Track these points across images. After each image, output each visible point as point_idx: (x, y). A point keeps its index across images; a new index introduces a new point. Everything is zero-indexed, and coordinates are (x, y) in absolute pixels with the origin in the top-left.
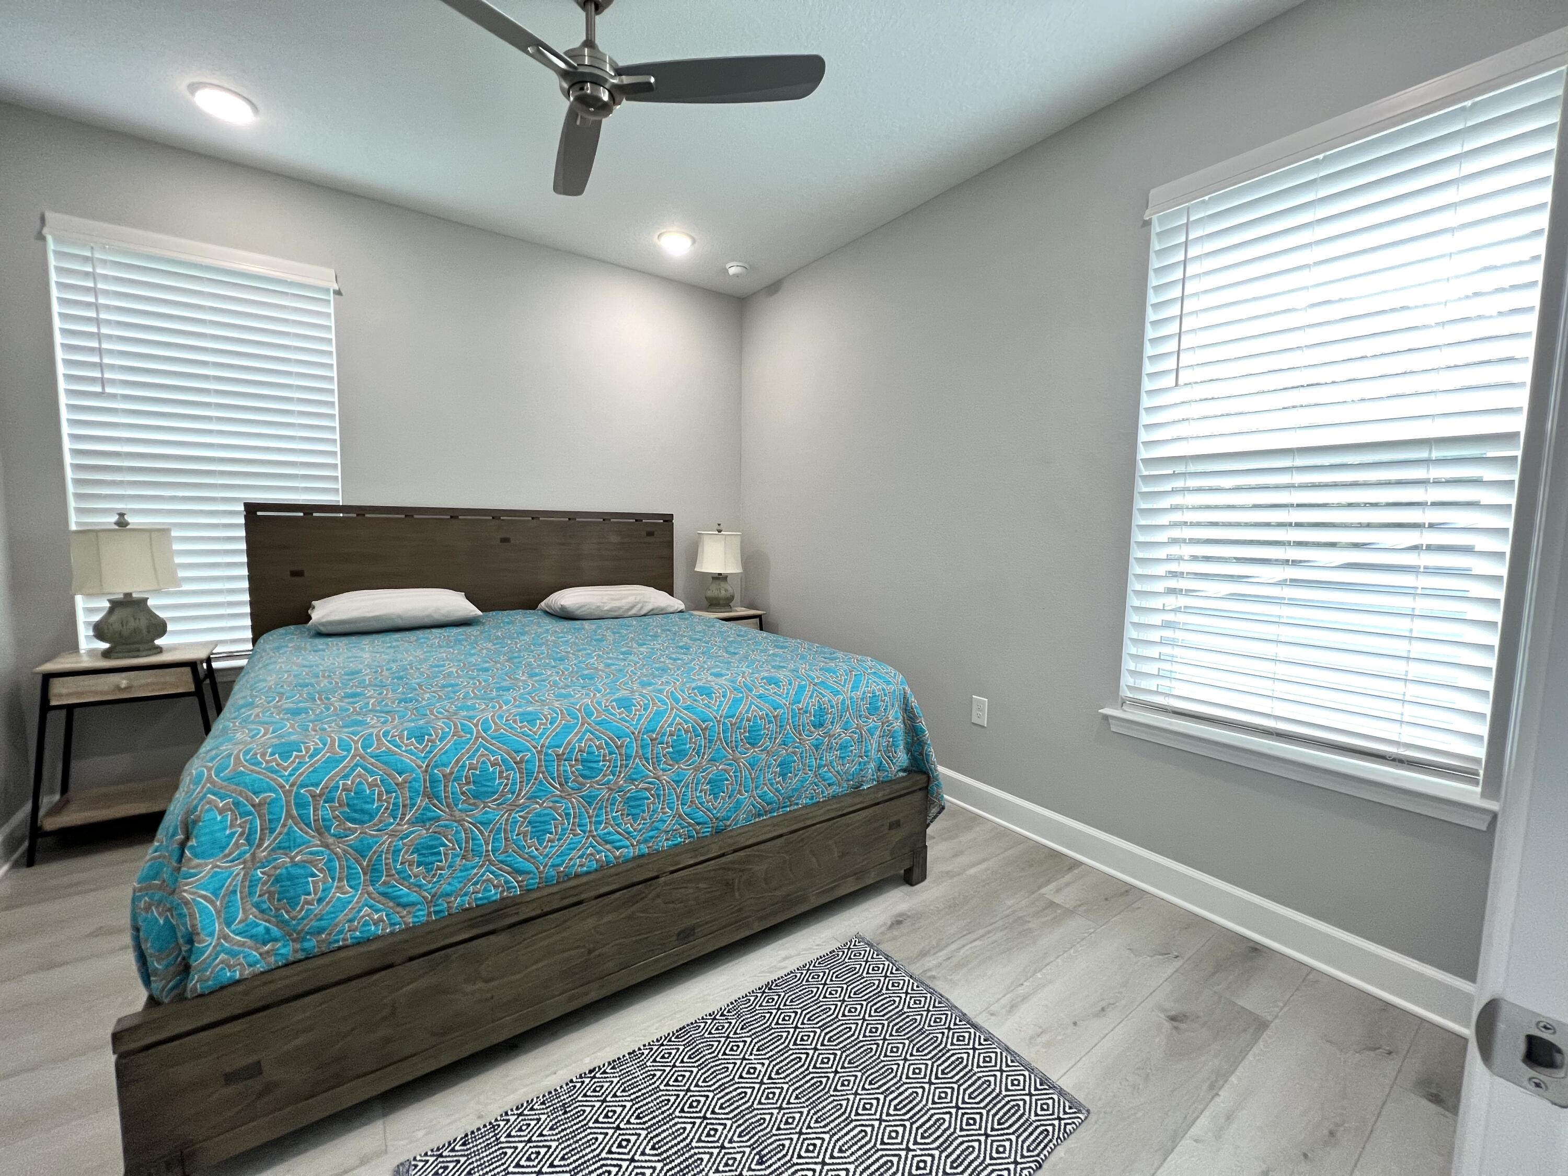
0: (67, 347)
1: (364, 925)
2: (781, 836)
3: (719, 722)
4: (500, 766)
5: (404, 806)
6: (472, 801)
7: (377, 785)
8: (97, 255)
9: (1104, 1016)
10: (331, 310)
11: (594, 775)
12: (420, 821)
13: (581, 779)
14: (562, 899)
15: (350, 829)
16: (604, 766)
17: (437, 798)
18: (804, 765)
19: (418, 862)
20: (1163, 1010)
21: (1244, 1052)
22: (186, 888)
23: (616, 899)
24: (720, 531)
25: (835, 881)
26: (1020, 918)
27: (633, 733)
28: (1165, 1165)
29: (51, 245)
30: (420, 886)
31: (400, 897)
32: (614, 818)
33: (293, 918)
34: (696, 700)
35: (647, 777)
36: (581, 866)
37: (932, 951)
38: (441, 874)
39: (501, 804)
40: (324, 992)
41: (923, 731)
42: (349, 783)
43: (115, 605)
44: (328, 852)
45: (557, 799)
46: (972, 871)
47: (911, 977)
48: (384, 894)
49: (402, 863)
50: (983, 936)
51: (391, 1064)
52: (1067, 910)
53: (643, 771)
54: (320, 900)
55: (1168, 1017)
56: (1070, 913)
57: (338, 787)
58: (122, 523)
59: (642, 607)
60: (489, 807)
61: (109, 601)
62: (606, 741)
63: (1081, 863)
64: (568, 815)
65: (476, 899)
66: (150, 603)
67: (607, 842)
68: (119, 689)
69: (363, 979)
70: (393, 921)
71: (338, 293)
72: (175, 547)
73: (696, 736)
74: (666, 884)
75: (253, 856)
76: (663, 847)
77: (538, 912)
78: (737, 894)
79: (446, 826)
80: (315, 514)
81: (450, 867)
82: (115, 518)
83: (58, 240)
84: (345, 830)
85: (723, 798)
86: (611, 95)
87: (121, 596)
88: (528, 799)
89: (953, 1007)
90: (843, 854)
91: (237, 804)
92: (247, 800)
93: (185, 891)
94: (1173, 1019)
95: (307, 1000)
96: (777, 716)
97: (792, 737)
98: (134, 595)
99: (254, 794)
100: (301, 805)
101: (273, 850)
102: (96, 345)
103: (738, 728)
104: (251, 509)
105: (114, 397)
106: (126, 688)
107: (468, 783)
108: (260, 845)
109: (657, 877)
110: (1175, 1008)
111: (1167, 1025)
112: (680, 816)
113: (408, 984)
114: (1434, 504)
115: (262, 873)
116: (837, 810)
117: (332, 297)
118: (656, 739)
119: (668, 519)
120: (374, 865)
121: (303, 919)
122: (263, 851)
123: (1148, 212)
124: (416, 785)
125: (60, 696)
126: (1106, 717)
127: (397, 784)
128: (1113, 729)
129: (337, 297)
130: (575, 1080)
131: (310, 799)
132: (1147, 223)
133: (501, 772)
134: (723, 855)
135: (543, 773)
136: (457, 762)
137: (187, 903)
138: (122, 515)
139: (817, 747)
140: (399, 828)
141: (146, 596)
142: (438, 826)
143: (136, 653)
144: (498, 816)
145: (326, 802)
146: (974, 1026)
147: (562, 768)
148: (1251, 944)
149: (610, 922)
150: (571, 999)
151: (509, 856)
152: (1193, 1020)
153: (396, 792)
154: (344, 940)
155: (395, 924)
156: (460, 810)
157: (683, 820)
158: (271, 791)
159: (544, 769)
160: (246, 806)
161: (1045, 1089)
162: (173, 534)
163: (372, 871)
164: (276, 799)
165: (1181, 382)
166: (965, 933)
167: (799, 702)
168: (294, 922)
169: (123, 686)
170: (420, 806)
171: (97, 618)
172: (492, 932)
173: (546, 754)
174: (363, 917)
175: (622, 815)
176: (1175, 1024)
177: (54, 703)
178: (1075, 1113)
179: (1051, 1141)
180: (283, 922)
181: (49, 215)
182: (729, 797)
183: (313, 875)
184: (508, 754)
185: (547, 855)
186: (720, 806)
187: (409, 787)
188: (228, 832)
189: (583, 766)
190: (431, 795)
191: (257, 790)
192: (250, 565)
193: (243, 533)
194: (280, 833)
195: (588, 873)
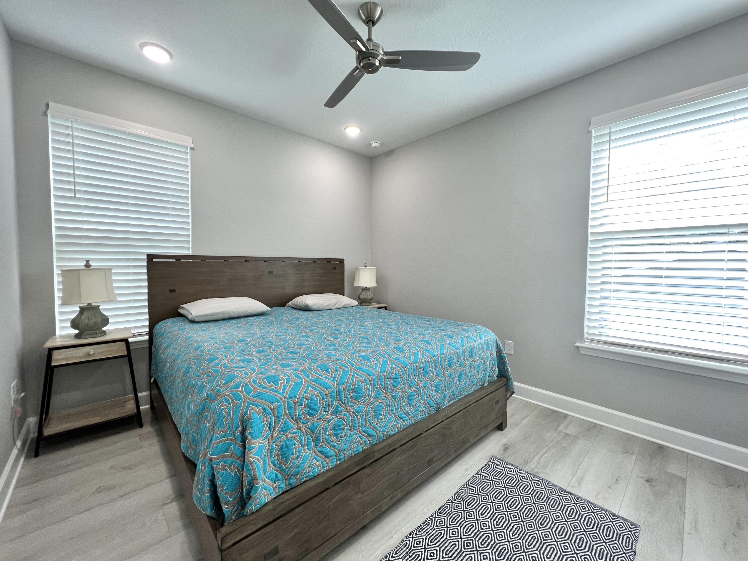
0: (55, 173)
1: (314, 469)
2: (461, 410)
3: (438, 356)
4: (364, 383)
5: (329, 406)
6: (354, 401)
7: (319, 396)
8: (75, 126)
9: (619, 483)
10: (189, 157)
11: (397, 385)
12: (335, 413)
13: (392, 387)
14: (389, 448)
15: (309, 419)
16: (401, 380)
17: (341, 400)
18: (466, 375)
19: (334, 434)
20: (642, 478)
21: (684, 492)
22: (251, 455)
23: (407, 447)
24: (366, 267)
25: (479, 430)
26: (557, 442)
27: (410, 364)
28: (684, 546)
29: (50, 120)
30: (334, 446)
31: (327, 453)
32: (403, 406)
33: (287, 468)
34: (427, 347)
35: (415, 385)
36: (392, 431)
37: (529, 460)
38: (342, 439)
39: (364, 402)
40: (303, 506)
41: (505, 357)
42: (308, 395)
43: (82, 310)
44: (300, 432)
45: (384, 398)
46: (524, 422)
47: (528, 473)
48: (320, 452)
49: (328, 435)
50: (547, 451)
51: (326, 542)
52: (575, 436)
53: (414, 382)
54: (298, 457)
55: (645, 480)
56: (576, 437)
57: (304, 397)
58: (88, 266)
59: (340, 304)
60: (360, 404)
61: (79, 307)
62: (401, 368)
63: (568, 415)
64: (387, 405)
65: (354, 451)
66: (100, 308)
67: (401, 418)
68: (89, 355)
69: (316, 498)
70: (324, 466)
71: (192, 149)
72: (114, 278)
73: (431, 364)
74: (424, 437)
75: (272, 436)
76: (419, 419)
77: (381, 455)
78: (447, 441)
79: (344, 415)
80: (181, 260)
81: (345, 435)
82: (84, 263)
83: (53, 117)
84: (307, 420)
85: (440, 394)
86: (380, 64)
87: (86, 305)
88: (374, 399)
89: (555, 486)
90: (481, 417)
91: (264, 409)
92: (269, 407)
93: (250, 457)
94: (647, 481)
95: (297, 510)
96: (458, 353)
97: (463, 363)
98: (93, 304)
99: (271, 403)
100: (290, 408)
101: (279, 432)
102: (72, 172)
103: (445, 359)
104: (150, 258)
105: (79, 199)
106: (93, 354)
107: (352, 393)
108: (274, 430)
109: (421, 434)
110: (647, 476)
111: (647, 484)
112: (425, 403)
113: (334, 498)
114: (729, 251)
115: (276, 445)
116: (479, 396)
117: (189, 151)
118: (418, 366)
119: (342, 261)
120: (318, 437)
121: (291, 467)
122: (275, 434)
123: (590, 127)
124: (333, 394)
125: (57, 360)
126: (578, 347)
127: (326, 395)
128: (581, 352)
129: (192, 151)
130: (405, 540)
131: (293, 405)
132: (590, 132)
133: (365, 386)
134: (442, 422)
135: (379, 385)
136: (348, 381)
137: (251, 463)
138: (88, 261)
139: (470, 367)
140: (327, 417)
141: (99, 305)
142: (341, 415)
143: (95, 335)
144: (363, 408)
145: (299, 406)
146: (569, 493)
147: (386, 382)
148: (658, 445)
149: (405, 458)
150: (391, 498)
151: (367, 428)
152: (655, 481)
153: (326, 399)
154: (306, 477)
155: (325, 467)
156: (350, 406)
157: (426, 405)
158: (277, 402)
159: (379, 383)
160: (268, 410)
161: (616, 518)
162: (113, 271)
163: (316, 440)
164: (280, 405)
165: (609, 200)
166: (538, 451)
167: (464, 346)
168: (287, 470)
169: (92, 353)
170: (335, 405)
171: (73, 316)
172: (364, 467)
173: (380, 376)
174: (313, 465)
175: (406, 404)
176: (650, 483)
177: (53, 364)
178: (635, 528)
179: (633, 542)
180: (283, 470)
181: (51, 104)
182: (442, 393)
183: (295, 444)
184: (367, 377)
185: (380, 426)
186: (438, 397)
187: (331, 396)
188: (262, 424)
189: (393, 381)
190: (339, 399)
191: (271, 402)
192: (149, 287)
193: (146, 271)
194: (282, 423)
195: (394, 434)
